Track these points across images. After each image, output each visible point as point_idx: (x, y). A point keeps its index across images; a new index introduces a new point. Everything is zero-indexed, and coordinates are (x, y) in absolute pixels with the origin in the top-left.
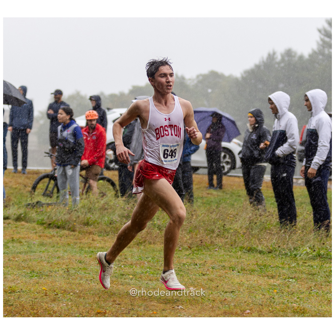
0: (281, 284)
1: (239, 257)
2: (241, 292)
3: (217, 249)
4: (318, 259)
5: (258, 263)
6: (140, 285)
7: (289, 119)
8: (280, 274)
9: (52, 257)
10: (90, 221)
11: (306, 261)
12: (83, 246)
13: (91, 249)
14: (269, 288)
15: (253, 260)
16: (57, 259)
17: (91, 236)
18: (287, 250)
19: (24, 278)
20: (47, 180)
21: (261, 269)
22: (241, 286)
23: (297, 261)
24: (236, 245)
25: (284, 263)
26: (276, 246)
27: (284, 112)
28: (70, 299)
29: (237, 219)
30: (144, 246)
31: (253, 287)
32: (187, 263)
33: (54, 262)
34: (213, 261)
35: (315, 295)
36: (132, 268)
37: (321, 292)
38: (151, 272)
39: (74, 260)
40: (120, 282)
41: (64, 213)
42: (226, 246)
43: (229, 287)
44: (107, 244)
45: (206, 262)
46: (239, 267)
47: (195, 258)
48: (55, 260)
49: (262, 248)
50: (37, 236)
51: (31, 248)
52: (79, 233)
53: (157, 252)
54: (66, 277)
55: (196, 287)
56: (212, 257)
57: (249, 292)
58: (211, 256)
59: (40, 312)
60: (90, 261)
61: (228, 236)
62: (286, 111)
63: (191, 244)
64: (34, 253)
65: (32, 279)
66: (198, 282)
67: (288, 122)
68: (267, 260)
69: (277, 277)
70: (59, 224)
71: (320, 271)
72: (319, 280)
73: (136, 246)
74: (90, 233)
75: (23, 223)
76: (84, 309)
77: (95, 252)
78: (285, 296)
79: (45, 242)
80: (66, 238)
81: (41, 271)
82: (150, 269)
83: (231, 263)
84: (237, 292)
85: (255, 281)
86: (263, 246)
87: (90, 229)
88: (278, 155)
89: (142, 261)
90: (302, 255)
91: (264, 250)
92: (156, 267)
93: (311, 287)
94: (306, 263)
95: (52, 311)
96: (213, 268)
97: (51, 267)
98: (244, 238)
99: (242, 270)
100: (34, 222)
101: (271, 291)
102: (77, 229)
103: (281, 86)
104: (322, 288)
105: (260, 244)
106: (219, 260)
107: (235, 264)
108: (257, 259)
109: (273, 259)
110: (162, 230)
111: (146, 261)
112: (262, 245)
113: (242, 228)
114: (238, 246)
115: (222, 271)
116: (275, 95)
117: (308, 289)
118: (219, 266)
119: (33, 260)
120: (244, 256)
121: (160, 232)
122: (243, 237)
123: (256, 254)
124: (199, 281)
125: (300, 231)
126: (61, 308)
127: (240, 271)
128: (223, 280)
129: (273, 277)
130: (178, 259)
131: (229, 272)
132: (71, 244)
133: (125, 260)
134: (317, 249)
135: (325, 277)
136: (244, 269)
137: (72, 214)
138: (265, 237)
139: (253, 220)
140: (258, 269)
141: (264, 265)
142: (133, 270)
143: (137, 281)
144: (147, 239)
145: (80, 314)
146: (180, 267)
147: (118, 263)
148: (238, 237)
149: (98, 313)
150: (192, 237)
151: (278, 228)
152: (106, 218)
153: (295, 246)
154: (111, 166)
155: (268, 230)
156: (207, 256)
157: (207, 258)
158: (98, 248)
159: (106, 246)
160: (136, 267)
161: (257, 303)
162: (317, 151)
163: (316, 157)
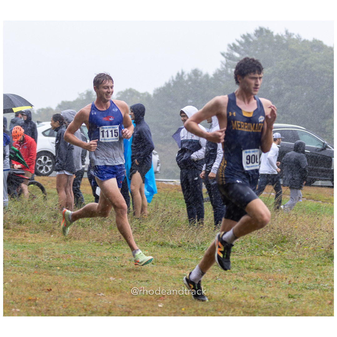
1: (153, 251)
2: (155, 281)
5: (170, 256)
6: (67, 275)
8: (189, 265)
10: (22, 220)
12: (16, 242)
13: (23, 245)
15: (165, 253)
17: (23, 233)
18: (195, 245)
21: (172, 261)
22: (155, 276)
24: (151, 240)
25: (192, 255)
26: (185, 241)
30: (70, 241)
31: (165, 277)
32: (108, 256)
34: (130, 254)
35: (220, 283)
36: (59, 260)
37: (225, 280)
38: (76, 264)
39: (9, 254)
40: (49, 272)
42: (142, 242)
43: (144, 276)
44: (37, 240)
47: (114, 251)
49: (173, 243)
52: (13, 230)
55: (115, 277)
57: (162, 281)
60: (22, 255)
61: (144, 233)
63: (111, 240)
68: (178, 253)
69: (187, 267)
74: (22, 231)
76: (17, 297)
77: (26, 247)
82: (75, 262)
84: (151, 281)
85: (167, 271)
87: (23, 227)
89: (68, 255)
91: (175, 245)
92: (80, 259)
93: (216, 276)
96: (130, 261)
98: (158, 234)
102: (11, 227)
104: (225, 277)
105: (172, 240)
108: (169, 252)
109: (183, 252)
110: (86, 228)
111: (71, 254)
113: (156, 225)
117: (214, 278)
120: (157, 250)
121: (84, 229)
122: (156, 233)
123: (168, 248)
124: (118, 272)
125: (206, 228)
127: (154, 263)
128: (139, 271)
129: (182, 268)
130: (100, 253)
133: (53, 253)
136: (158, 261)
137: (6, 214)
138: (176, 233)
139: (165, 218)
140: (170, 261)
141: (175, 257)
142: (60, 262)
143: (64, 272)
144: (73, 235)
145: (14, 301)
146: (102, 260)
147: (46, 257)
148: (152, 233)
149: (29, 300)
150: (112, 233)
151: (187, 225)
152: (37, 217)
153: (202, 241)
154: (41, 172)
155: (179, 227)
156: (125, 250)
157: (125, 252)
158: (30, 243)
159: (37, 242)
160: (62, 260)
162: (217, 157)
163: (215, 163)
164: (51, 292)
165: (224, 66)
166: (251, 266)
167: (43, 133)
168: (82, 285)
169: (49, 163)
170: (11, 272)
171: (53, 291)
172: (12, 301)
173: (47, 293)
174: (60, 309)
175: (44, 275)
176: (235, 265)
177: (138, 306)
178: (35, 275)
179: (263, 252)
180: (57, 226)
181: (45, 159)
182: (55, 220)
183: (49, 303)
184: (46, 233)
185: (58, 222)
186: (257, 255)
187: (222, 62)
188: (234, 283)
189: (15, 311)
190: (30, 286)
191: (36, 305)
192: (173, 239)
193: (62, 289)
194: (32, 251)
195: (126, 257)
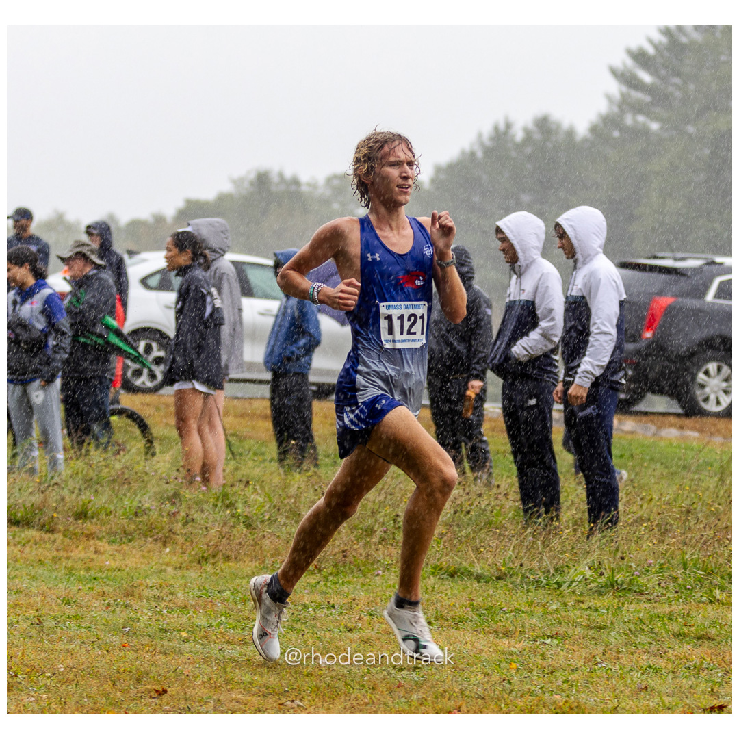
0: (527, 649)
1: (431, 589)
2: (436, 669)
3: (380, 572)
4: (611, 594)
5: (475, 603)
6: (205, 654)
7: (542, 275)
8: (523, 627)
10: (89, 508)
11: (582, 599)
12: (73, 566)
13: (92, 573)
14: (499, 660)
15: (462, 596)
16: (14, 596)
17: (92, 542)
18: (541, 574)
21: (480, 616)
23: (563, 597)
25: (532, 602)
26: (514, 564)
27: (531, 260)
28: (45, 685)
30: (214, 564)
31: (463, 657)
32: (313, 604)
34: (371, 599)
35: (604, 674)
36: (186, 615)
37: (618, 667)
38: (230, 625)
39: (54, 597)
40: (159, 646)
41: (30, 490)
44: (127, 562)
45: (354, 600)
46: (431, 612)
47: (330, 591)
49: (483, 568)
52: (65, 536)
53: (244, 578)
54: (35, 636)
56: (369, 589)
57: (453, 668)
58: (366, 588)
60: (89, 601)
62: (535, 257)
63: (320, 561)
66: (337, 647)
67: (540, 283)
68: (497, 595)
69: (518, 634)
70: (19, 515)
71: (614, 621)
72: (613, 640)
73: (195, 566)
74: (90, 536)
77: (100, 580)
78: (536, 678)
80: (34, 547)
82: (226, 618)
84: (426, 668)
85: (466, 643)
86: (485, 563)
87: (90, 526)
88: (516, 356)
89: (209, 600)
90: (574, 585)
91: (485, 573)
92: (241, 612)
93: (594, 656)
94: (582, 602)
96: (371, 615)
98: (442, 547)
99: (437, 619)
101: (503, 665)
102: (61, 527)
103: (526, 198)
105: (478, 560)
106: (384, 597)
108: (471, 593)
109: (507, 592)
110: (254, 528)
111: (218, 598)
112: (482, 562)
116: (509, 221)
117: (589, 661)
120: (442, 588)
121: (250, 533)
122: (438, 543)
123: (468, 583)
124: (339, 644)
125: (569, 530)
126: (24, 706)
127: (432, 620)
129: (507, 634)
132: (46, 561)
133: (170, 596)
134: (608, 570)
135: (627, 634)
136: (442, 617)
137: (47, 492)
138: (490, 544)
139: (461, 505)
140: (475, 617)
141: (486, 606)
142: (189, 619)
143: (198, 646)
144: (221, 548)
147: (154, 604)
151: (519, 522)
152: (126, 502)
153: (557, 563)
154: (138, 382)
155: (497, 528)
156: (358, 587)
157: (357, 592)
158: (108, 570)
159: (126, 566)
160: (194, 613)
161: (473, 694)
162: (589, 345)
163: (586, 359)
164: (165, 698)
165: (616, 109)
166: (686, 630)
167: (144, 282)
168: (247, 678)
169: (158, 361)
170: (61, 646)
171: (169, 693)
173: (156, 701)
175: (147, 652)
176: (644, 627)
178: (122, 654)
179: (717, 592)
180: (180, 525)
181: (148, 349)
182: (174, 510)
184: (151, 543)
185: (183, 514)
186: (699, 602)
187: (609, 98)
188: (643, 674)
190: (109, 682)
192: (483, 558)
193: (194, 689)
194: (115, 590)
195: (359, 607)
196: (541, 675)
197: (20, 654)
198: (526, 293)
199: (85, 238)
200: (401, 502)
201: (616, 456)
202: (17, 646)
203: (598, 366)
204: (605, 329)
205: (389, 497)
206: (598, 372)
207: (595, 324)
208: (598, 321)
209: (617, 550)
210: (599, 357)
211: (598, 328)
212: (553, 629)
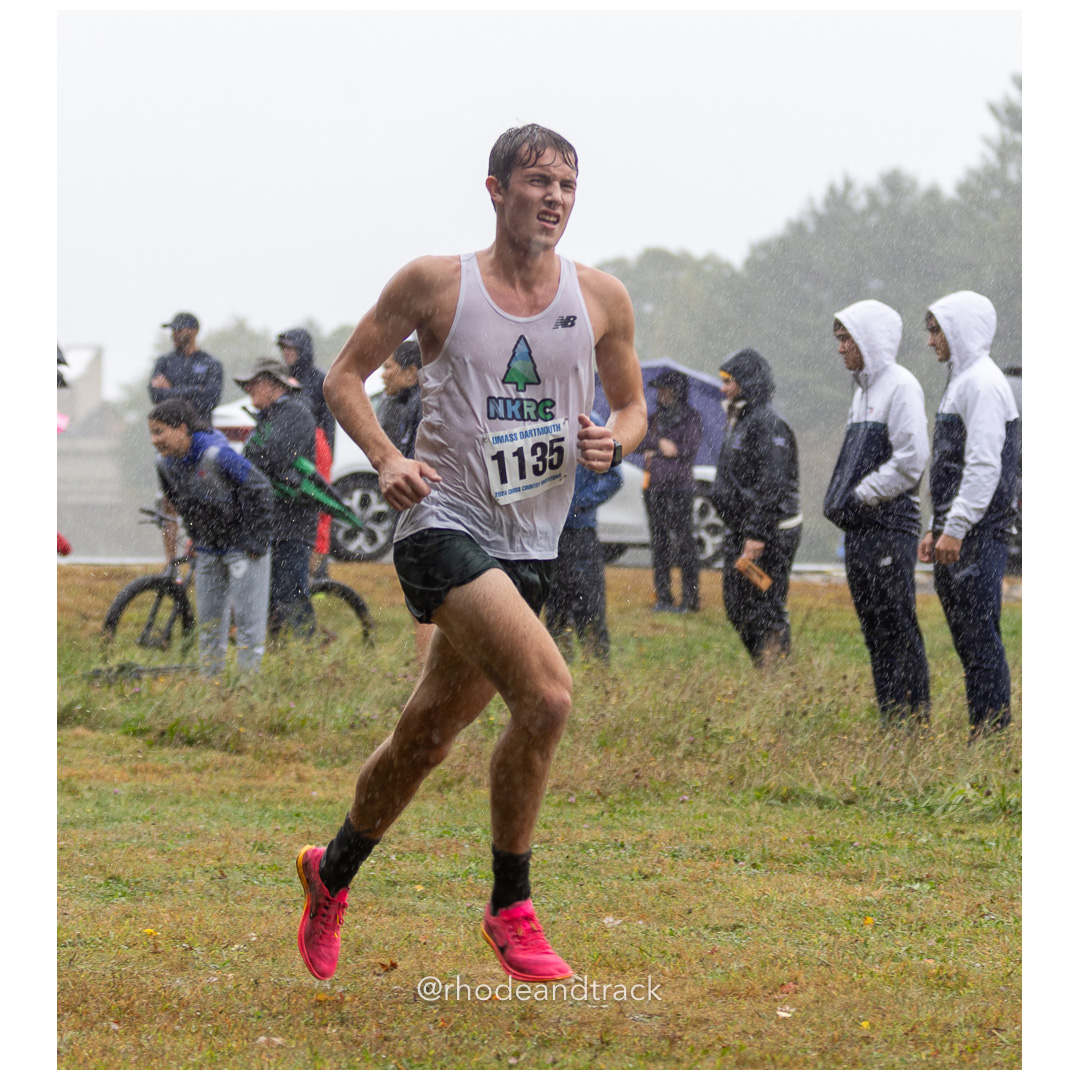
0: (887, 898)
1: (755, 819)
2: (763, 927)
3: (686, 798)
4: (1001, 820)
5: (815, 837)
6: (449, 914)
7: (897, 388)
8: (882, 867)
9: (174, 835)
10: (287, 719)
11: (962, 828)
12: (267, 799)
13: (294, 808)
14: (849, 914)
15: (798, 828)
16: (188, 841)
17: (293, 766)
18: (905, 795)
19: (87, 902)
20: (150, 596)
21: (823, 854)
22: (763, 909)
23: (936, 825)
24: (745, 780)
25: (894, 833)
26: (868, 782)
27: (881, 366)
28: (231, 961)
29: (748, 703)
30: (459, 792)
31: (800, 911)
32: (594, 843)
33: (180, 849)
34: (674, 834)
35: (994, 929)
36: (422, 861)
37: (1011, 919)
38: (482, 873)
39: (242, 841)
40: (386, 904)
41: (207, 696)
42: (715, 788)
43: (725, 911)
44: (341, 791)
45: (651, 836)
46: (756, 850)
47: (618, 824)
48: (181, 843)
49: (826, 790)
50: (124, 770)
51: (106, 807)
52: (255, 757)
54: (216, 894)
55: (621, 915)
56: (671, 822)
57: (788, 925)
58: (666, 819)
59: (137, 1003)
60: (290, 845)
61: (719, 756)
62: (887, 363)
63: (603, 784)
64: (116, 823)
65: (112, 904)
66: (628, 900)
67: (895, 398)
68: (844, 826)
69: (875, 876)
70: (193, 731)
71: (1007, 857)
72: (1005, 883)
73: (433, 795)
74: (291, 758)
75: (80, 730)
76: (274, 993)
77: (305, 817)
78: (900, 936)
79: (150, 788)
80: (215, 774)
81: (138, 879)
82: (477, 865)
83: (731, 838)
84: (750, 926)
86: (829, 783)
87: (291, 744)
88: (862, 498)
89: (453, 841)
90: (950, 809)
91: (831, 796)
93: (979, 906)
94: (962, 832)
95: (175, 1001)
97: (169, 865)
98: (770, 761)
99: (764, 859)
100: (114, 726)
101: (855, 920)
102: (250, 746)
104: (1014, 908)
105: (819, 777)
106: (691, 832)
107: (743, 841)
108: (810, 823)
109: (860, 822)
111: (465, 837)
112: (825, 781)
113: (763, 729)
114: (749, 786)
115: (701, 864)
116: (853, 313)
117: (972, 912)
118: (694, 848)
119: (113, 845)
120: (772, 818)
122: (765, 756)
123: (807, 809)
124: (631, 896)
125: (943, 735)
126: (203, 990)
127: (758, 861)
128: (707, 892)
129: (859, 878)
130: (565, 830)
131: (724, 867)
132: (230, 793)
133: (400, 837)
134: (997, 788)
136: (772, 857)
137: (232, 698)
138: (836, 756)
139: (795, 703)
140: (815, 855)
141: (831, 840)
142: (427, 867)
143: (438, 903)
144: (469, 770)
145: (264, 1007)
146: (573, 856)
148: (750, 757)
149: (320, 1003)
150: (609, 760)
151: (874, 726)
152: (339, 710)
153: (927, 780)
154: (353, 547)
155: (844, 734)
156: (656, 819)
157: (654, 826)
158: (316, 803)
159: (340, 797)
160: (433, 859)
161: (814, 961)
162: (963, 480)
163: (958, 500)
164: (395, 973)
169: (379, 518)
170: (252, 907)
171: (400, 968)
172: (254, 1010)
173: (383, 979)
174: (428, 1033)
175: (370, 913)
177: (705, 1016)
181: (365, 502)
183: (388, 1011)
187: (987, 141)
189: (269, 1043)
191: (342, 1022)
192: (826, 776)
193: (433, 961)
194: (325, 830)
195: (658, 845)
196: (907, 933)
197: (195, 919)
198: (875, 412)
199: (275, 353)
200: (713, 702)
201: (1007, 633)
202: (192, 909)
203: (976, 510)
204: (985, 459)
205: (696, 695)
206: (975, 518)
207: (971, 451)
208: (975, 448)
209: (1009, 760)
210: (977, 497)
211: (975, 458)
212: (923, 869)
